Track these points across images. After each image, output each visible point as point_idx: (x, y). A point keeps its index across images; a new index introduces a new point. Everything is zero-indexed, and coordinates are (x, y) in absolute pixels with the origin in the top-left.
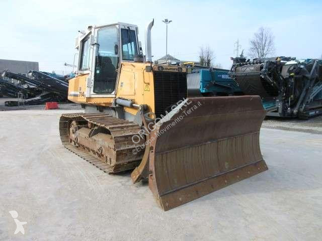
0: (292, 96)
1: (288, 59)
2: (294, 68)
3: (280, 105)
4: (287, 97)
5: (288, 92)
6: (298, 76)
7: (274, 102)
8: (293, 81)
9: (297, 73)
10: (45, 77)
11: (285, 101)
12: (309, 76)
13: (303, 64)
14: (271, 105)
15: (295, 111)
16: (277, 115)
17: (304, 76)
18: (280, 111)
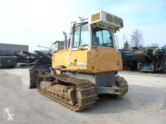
0: (158, 63)
1: (155, 48)
2: (158, 52)
3: (153, 67)
4: (155, 63)
5: (156, 61)
6: (159, 55)
7: (150, 65)
8: (158, 57)
9: (159, 54)
10: (41, 53)
11: (155, 65)
12: (164, 54)
13: (161, 50)
14: (149, 66)
15: (159, 69)
16: (152, 71)
17: (162, 55)
18: (153, 69)
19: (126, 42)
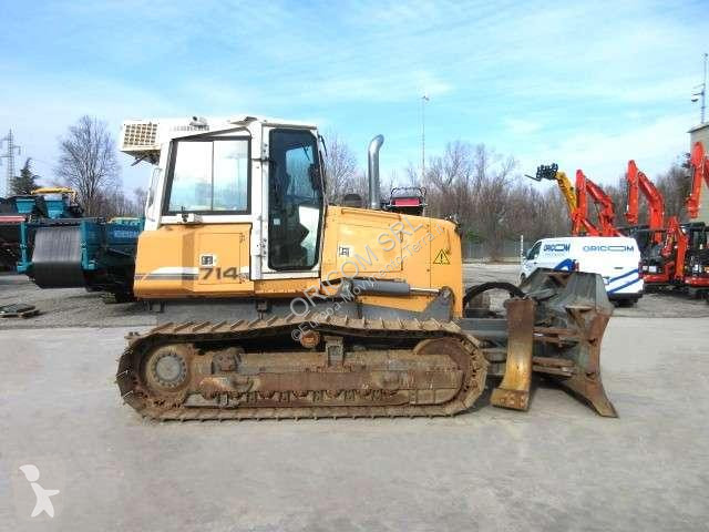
19: (25, 172)
